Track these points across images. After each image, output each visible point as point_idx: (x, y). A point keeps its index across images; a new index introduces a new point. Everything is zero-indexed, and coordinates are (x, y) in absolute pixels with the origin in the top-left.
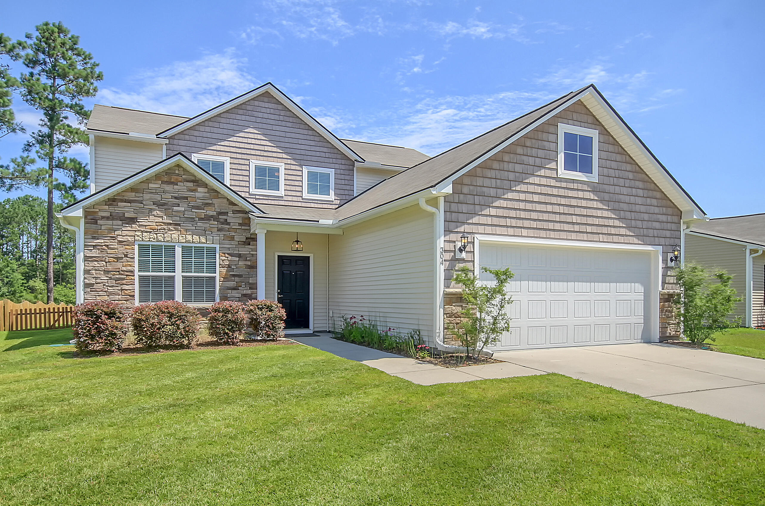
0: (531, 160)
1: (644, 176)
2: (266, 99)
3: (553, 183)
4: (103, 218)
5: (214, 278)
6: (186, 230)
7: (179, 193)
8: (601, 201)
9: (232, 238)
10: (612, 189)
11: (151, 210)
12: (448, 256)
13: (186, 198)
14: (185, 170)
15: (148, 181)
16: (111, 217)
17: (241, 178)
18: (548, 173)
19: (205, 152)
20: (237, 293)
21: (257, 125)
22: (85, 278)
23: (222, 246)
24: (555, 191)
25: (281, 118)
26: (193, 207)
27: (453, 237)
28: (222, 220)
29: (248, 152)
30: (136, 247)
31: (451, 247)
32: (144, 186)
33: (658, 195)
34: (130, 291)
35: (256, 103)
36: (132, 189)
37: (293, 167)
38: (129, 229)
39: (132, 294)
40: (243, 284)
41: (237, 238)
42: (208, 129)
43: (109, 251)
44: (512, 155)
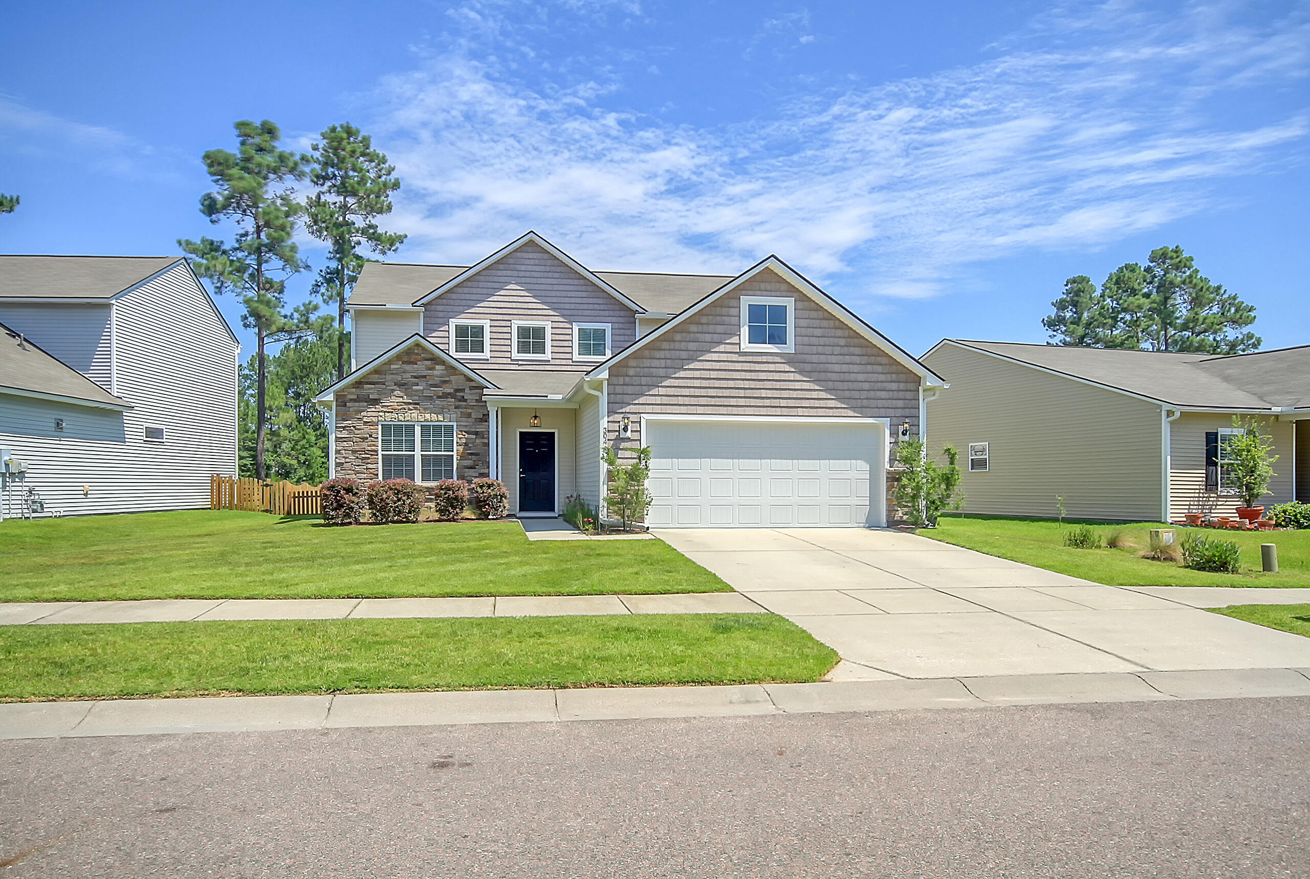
0: (708, 337)
1: (863, 341)
2: (530, 249)
3: (735, 357)
4: (351, 400)
5: (452, 456)
6: (425, 409)
7: (418, 372)
8: (800, 372)
9: (469, 415)
10: (815, 358)
11: (393, 391)
12: (613, 436)
13: (425, 377)
14: (424, 349)
15: (390, 362)
16: (357, 400)
17: (502, 342)
18: (729, 348)
19: (463, 316)
20: (475, 472)
21: (519, 280)
22: (336, 458)
23: (459, 424)
24: (738, 366)
25: (548, 269)
26: (431, 385)
27: (618, 417)
28: (459, 398)
29: (510, 311)
30: (380, 427)
31: (615, 427)
32: (387, 367)
33: (884, 360)
34: (374, 470)
35: (519, 254)
36: (376, 371)
37: (561, 325)
38: (373, 410)
39: (376, 473)
40: (478, 462)
41: (474, 416)
42: (466, 290)
43: (356, 432)
44: (684, 335)
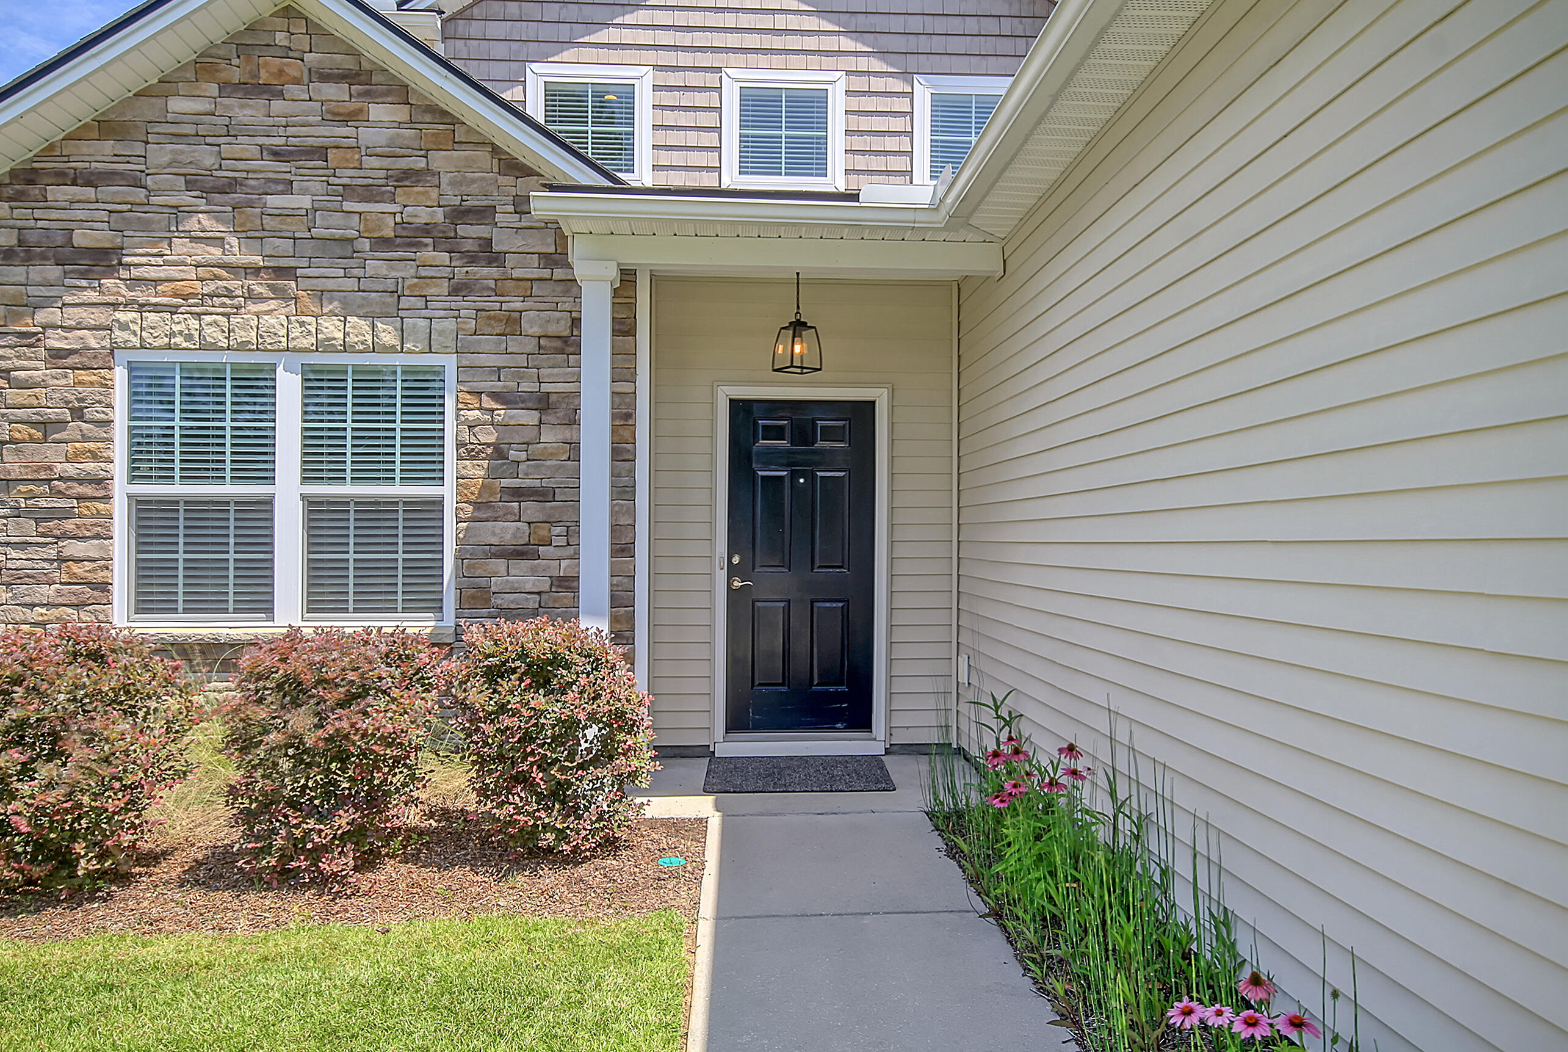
5: (437, 504)
6: (320, 295)
7: (291, 131)
9: (512, 324)
11: (178, 212)
13: (321, 153)
14: (315, 29)
16: (21, 252)
19: (568, 54)
20: (534, 572)
23: (468, 359)
26: (348, 191)
28: (469, 246)
29: (718, 39)
30: (120, 376)
32: (148, 109)
34: (89, 565)
37: (878, 84)
38: (92, 296)
39: (100, 576)
40: (557, 530)
41: (531, 325)
43: (13, 396)
